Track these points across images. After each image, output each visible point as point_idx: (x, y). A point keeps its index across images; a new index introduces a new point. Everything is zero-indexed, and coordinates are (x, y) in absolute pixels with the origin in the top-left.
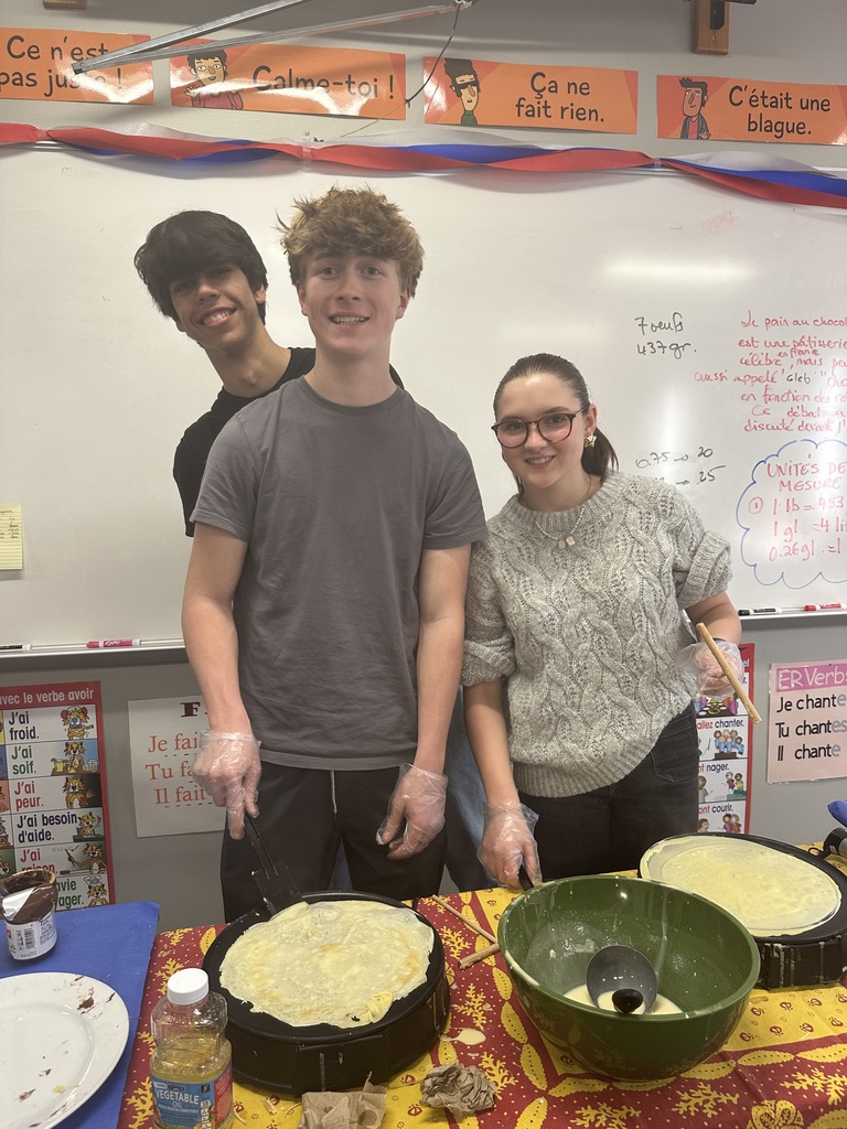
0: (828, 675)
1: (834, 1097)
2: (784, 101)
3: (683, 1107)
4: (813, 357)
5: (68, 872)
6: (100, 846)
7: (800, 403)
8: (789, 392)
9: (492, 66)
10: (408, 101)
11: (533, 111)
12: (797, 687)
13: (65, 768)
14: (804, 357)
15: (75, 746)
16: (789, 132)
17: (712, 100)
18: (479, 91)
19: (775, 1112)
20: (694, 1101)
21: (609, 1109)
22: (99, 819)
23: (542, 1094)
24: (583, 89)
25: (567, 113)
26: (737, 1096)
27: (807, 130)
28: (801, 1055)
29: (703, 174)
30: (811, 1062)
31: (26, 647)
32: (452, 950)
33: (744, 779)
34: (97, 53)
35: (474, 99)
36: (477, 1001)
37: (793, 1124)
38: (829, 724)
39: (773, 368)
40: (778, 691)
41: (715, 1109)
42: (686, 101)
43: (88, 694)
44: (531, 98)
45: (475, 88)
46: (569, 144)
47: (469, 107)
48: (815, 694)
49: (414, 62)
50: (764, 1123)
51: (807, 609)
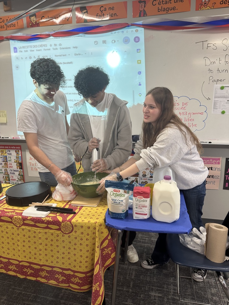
2: (169, 2)
5: (18, 181)
6: (23, 177)
9: (91, 7)
11: (100, 16)
13: (16, 161)
15: (18, 157)
16: (170, 10)
22: (22, 172)
24: (113, 9)
27: (176, 9)
31: (9, 138)
42: (140, 7)
43: (19, 148)
44: (100, 13)
45: (87, 13)
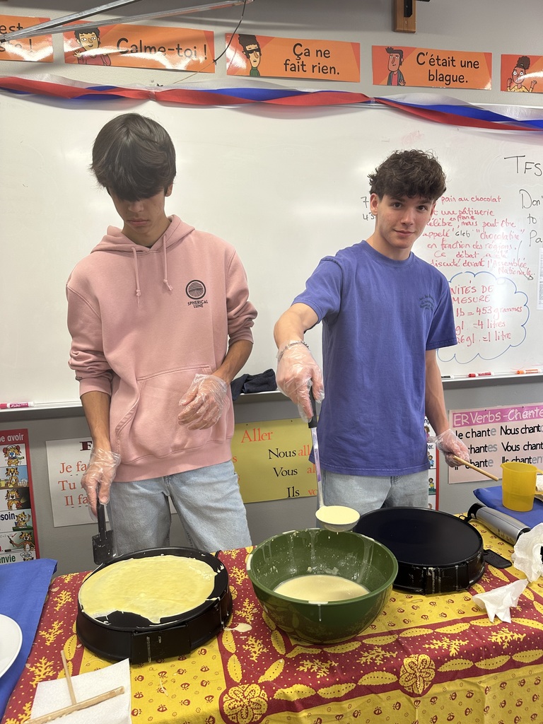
0: (484, 416)
1: (453, 652)
2: (451, 62)
3: (364, 660)
4: (471, 221)
5: (10, 550)
6: (30, 534)
7: (464, 249)
8: (457, 242)
9: (269, 39)
10: (215, 61)
11: (295, 67)
12: (466, 424)
13: (6, 484)
14: (466, 221)
15: (12, 470)
16: (454, 81)
17: (406, 62)
18: (260, 55)
19: (417, 661)
20: (371, 656)
21: (320, 663)
22: (29, 516)
23: (282, 657)
24: (326, 54)
25: (316, 69)
26: (397, 653)
27: (465, 80)
28: (437, 630)
29: (401, 108)
30: (443, 634)
32: (238, 580)
33: (434, 481)
34: (16, 29)
35: (258, 60)
36: (249, 608)
37: (428, 668)
38: (486, 446)
39: (447, 228)
40: (454, 427)
41: (382, 660)
42: (390, 62)
43: (20, 437)
44: (293, 60)
45: (258, 53)
46: (318, 88)
47: (255, 65)
48: (477, 428)
49: (219, 36)
50: (411, 667)
51: (470, 376)
